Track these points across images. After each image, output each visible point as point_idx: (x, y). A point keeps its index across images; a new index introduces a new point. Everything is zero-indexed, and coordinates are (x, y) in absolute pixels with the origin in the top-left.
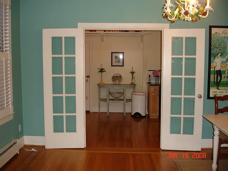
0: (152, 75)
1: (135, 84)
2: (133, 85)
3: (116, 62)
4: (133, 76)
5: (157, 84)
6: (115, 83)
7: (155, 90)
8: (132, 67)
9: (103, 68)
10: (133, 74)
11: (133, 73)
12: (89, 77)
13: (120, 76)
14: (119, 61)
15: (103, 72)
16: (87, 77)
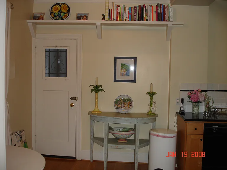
0: (187, 100)
1: (155, 115)
2: (152, 116)
3: (122, 74)
4: (151, 99)
5: (195, 118)
6: (120, 111)
7: (196, 129)
8: (151, 84)
9: (99, 84)
10: (152, 97)
11: (151, 94)
12: (75, 100)
13: (130, 100)
14: (127, 73)
15: (99, 91)
16: (72, 99)
